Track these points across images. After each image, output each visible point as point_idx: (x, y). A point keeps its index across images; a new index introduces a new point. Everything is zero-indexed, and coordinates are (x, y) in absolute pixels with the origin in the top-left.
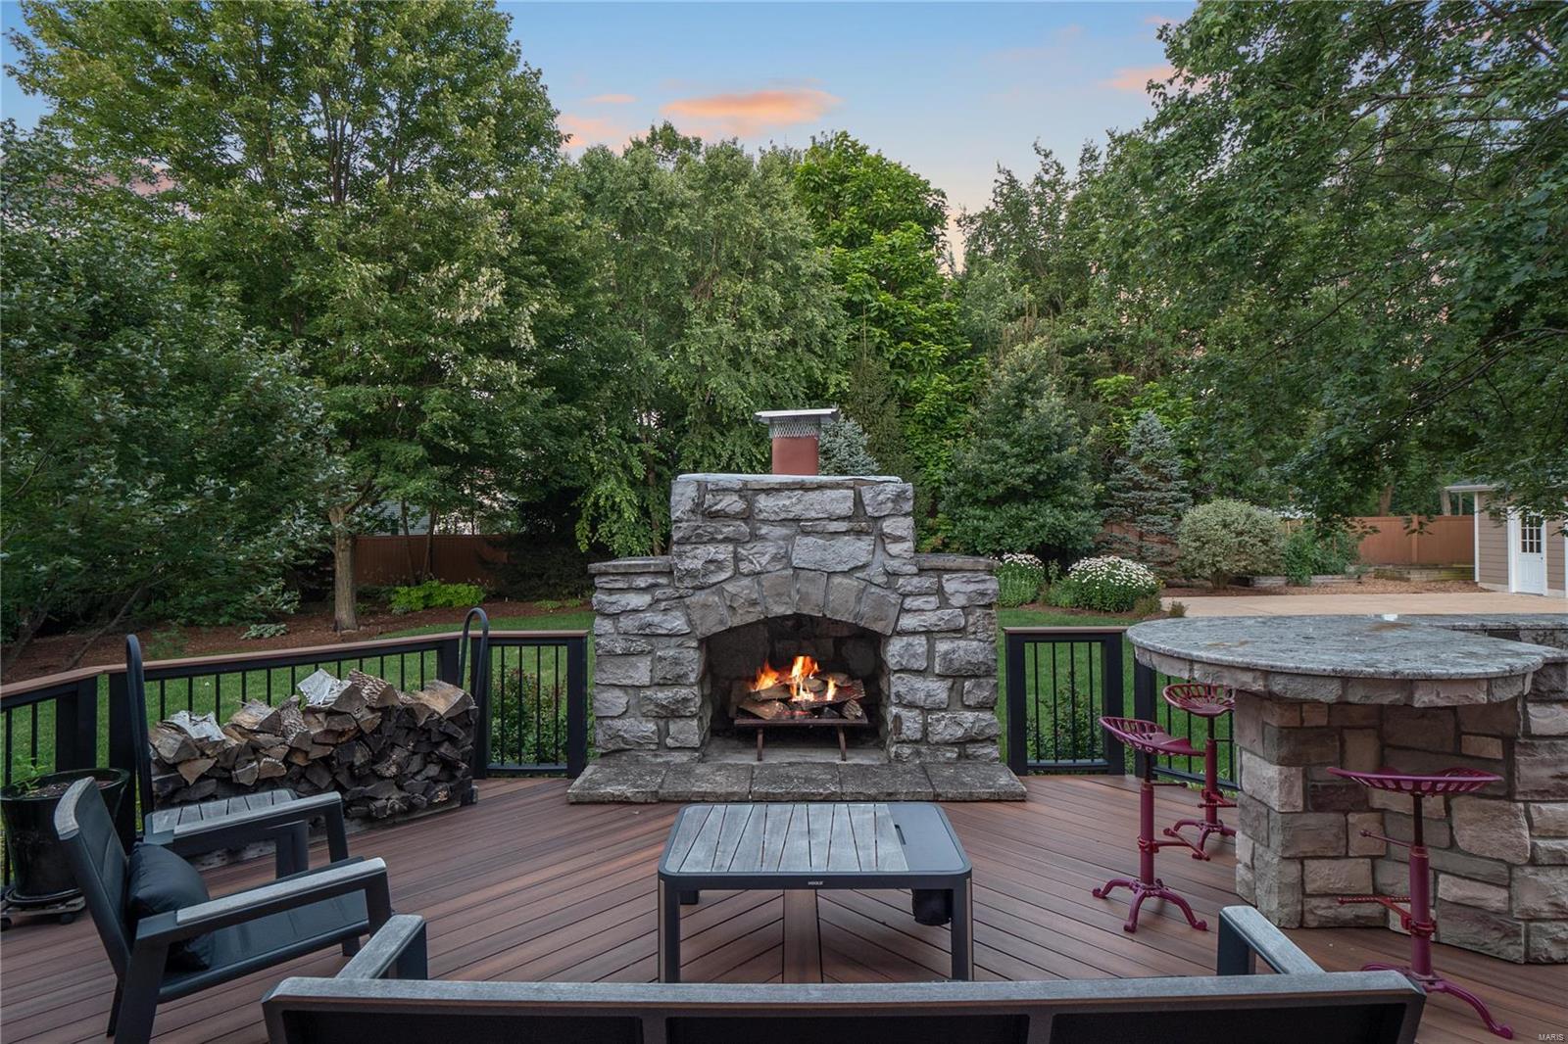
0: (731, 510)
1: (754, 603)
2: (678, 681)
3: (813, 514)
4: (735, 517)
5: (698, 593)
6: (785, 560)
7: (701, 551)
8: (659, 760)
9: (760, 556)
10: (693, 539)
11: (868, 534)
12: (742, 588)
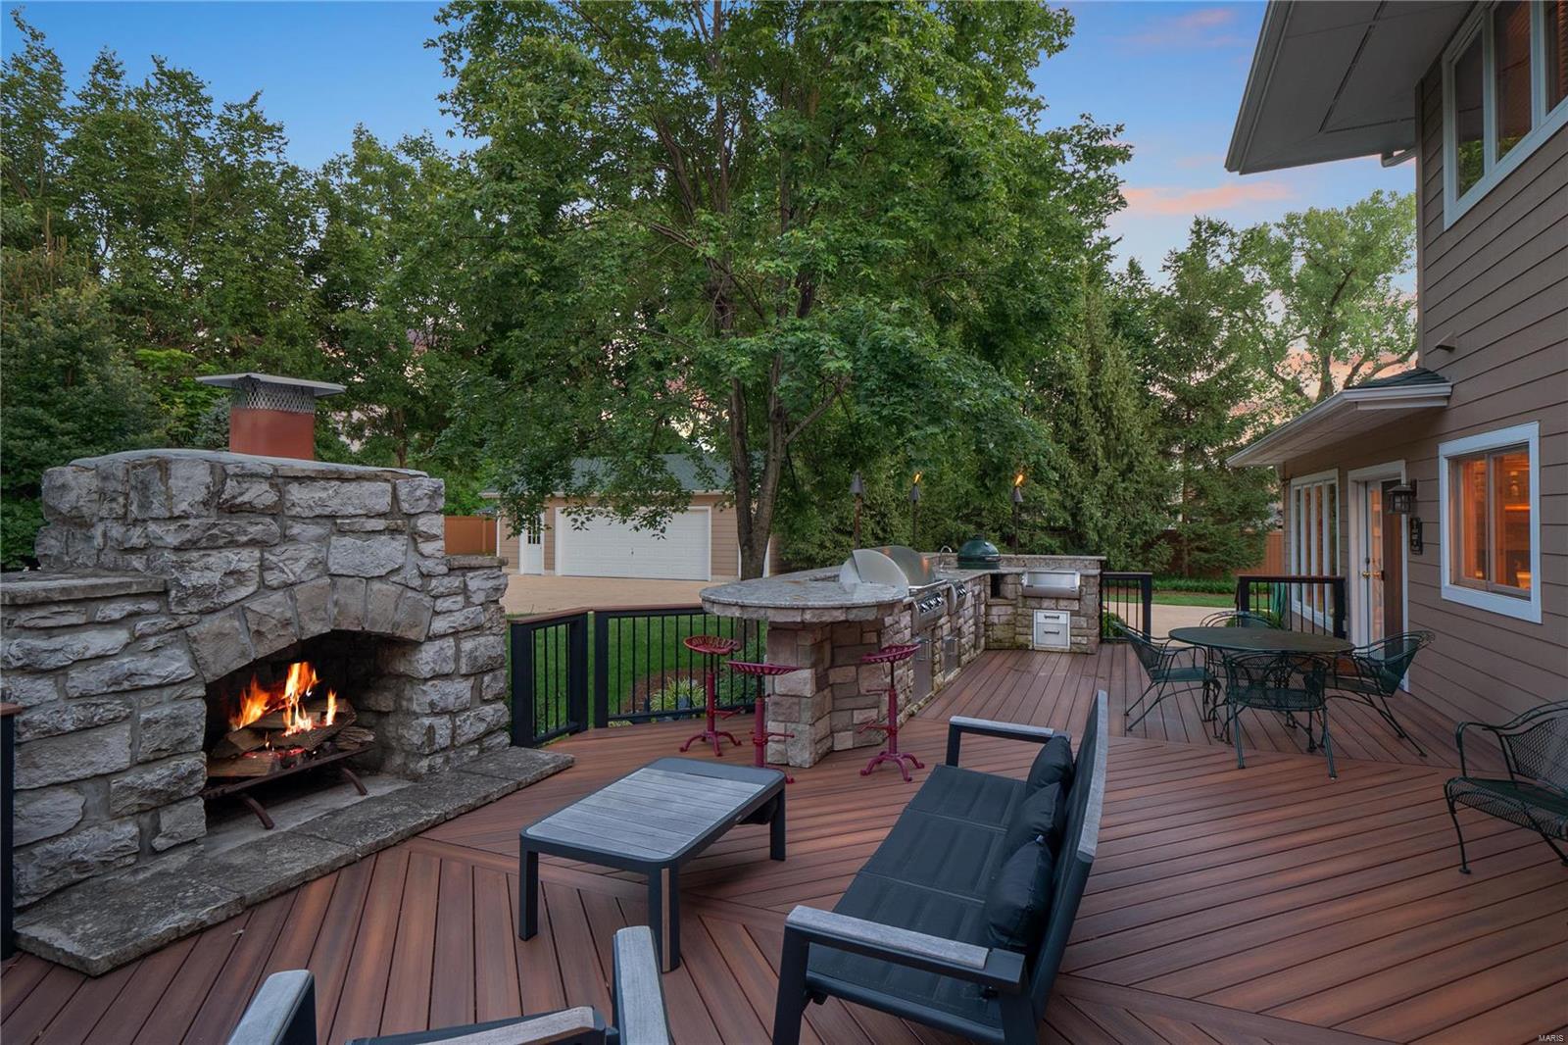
0: (259, 503)
1: (286, 623)
2: (177, 750)
3: (351, 510)
4: (264, 512)
5: (207, 619)
6: (320, 567)
7: (215, 558)
8: (141, 876)
9: (294, 562)
10: (204, 543)
11: (401, 532)
12: (274, 605)
